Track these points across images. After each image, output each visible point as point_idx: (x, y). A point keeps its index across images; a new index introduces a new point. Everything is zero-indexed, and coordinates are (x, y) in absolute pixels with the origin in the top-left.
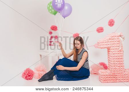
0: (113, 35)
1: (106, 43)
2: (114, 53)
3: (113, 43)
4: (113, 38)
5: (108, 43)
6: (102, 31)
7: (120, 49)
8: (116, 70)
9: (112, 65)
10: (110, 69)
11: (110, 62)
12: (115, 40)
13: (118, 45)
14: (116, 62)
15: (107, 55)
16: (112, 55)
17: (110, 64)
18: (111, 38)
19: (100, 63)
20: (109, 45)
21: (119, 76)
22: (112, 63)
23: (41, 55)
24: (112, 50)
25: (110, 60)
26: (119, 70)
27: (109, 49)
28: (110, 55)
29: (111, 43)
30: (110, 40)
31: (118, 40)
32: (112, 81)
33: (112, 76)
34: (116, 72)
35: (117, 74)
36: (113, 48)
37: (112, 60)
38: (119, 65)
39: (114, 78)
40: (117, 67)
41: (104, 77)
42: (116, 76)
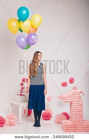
0: (75, 92)
1: (69, 98)
2: (75, 106)
3: (75, 98)
4: (75, 94)
5: (71, 98)
6: (66, 86)
7: (80, 103)
8: (77, 121)
9: (73, 117)
10: (72, 120)
11: (72, 114)
12: (77, 96)
13: (79, 100)
14: (77, 115)
15: (70, 108)
16: (73, 108)
17: (72, 116)
18: (73, 94)
19: (63, 113)
20: (71, 100)
21: (79, 127)
22: (74, 115)
23: (12, 104)
24: (73, 104)
25: (72, 112)
26: (79, 121)
27: (71, 103)
28: (72, 106)
29: (73, 98)
30: (72, 96)
31: (79, 96)
32: (73, 131)
33: (73, 127)
34: (77, 123)
35: (77, 125)
36: (75, 102)
37: (73, 112)
38: (79, 117)
39: (75, 129)
40: (77, 119)
41: (66, 127)
42: (77, 127)
